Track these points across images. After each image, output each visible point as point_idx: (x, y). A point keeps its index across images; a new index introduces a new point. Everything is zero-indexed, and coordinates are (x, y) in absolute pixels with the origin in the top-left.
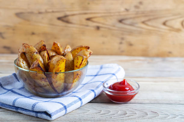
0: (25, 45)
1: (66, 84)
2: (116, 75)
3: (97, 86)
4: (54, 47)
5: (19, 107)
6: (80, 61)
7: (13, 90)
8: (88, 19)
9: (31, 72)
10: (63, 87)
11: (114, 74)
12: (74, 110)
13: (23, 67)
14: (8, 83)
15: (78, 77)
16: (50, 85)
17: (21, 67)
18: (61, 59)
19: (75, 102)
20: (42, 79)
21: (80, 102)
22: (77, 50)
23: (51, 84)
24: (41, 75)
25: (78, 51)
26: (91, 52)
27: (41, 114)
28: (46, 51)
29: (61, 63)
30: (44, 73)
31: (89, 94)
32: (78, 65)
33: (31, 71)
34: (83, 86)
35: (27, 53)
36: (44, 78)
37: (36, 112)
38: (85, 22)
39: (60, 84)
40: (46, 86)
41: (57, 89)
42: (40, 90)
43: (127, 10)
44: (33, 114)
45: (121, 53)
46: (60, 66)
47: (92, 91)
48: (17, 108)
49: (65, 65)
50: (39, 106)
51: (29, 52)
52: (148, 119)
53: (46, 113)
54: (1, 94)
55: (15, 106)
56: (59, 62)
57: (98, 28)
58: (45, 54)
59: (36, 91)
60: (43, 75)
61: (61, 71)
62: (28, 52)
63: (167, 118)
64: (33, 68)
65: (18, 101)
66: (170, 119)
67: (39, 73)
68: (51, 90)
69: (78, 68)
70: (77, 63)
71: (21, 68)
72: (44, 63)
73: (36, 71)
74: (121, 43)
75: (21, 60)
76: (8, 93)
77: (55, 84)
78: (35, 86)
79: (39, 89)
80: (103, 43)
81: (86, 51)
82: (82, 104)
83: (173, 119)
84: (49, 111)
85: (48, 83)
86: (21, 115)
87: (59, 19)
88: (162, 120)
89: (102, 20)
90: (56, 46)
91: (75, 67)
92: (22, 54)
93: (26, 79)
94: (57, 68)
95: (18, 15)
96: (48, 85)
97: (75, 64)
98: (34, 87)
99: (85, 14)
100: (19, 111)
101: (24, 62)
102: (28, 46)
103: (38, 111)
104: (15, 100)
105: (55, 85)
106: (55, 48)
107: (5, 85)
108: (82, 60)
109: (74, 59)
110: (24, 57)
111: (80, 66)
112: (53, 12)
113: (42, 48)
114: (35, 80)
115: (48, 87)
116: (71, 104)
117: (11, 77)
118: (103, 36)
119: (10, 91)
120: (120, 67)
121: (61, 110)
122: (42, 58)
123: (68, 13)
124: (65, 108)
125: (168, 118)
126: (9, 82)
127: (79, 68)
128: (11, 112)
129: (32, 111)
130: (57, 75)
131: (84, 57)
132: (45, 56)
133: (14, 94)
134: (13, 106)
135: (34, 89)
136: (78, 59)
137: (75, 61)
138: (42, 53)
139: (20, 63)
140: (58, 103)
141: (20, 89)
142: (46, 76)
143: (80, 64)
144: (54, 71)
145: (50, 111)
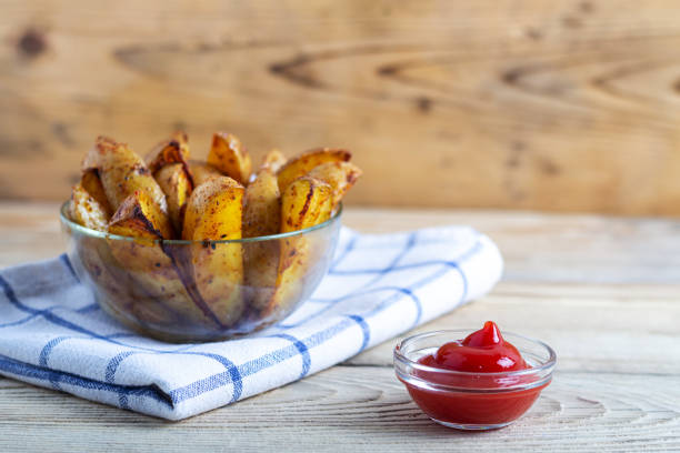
0: (102, 141)
1: (250, 290)
2: (464, 266)
3: (378, 303)
4: (217, 154)
5: (63, 369)
6: (301, 200)
7: (54, 312)
8: (388, 71)
9: (115, 243)
10: (240, 302)
11: (453, 265)
12: (274, 386)
13: (87, 223)
14: (38, 287)
15: (295, 263)
16: (186, 293)
17: (82, 223)
18: (225, 187)
19: (279, 356)
20: (157, 268)
21: (298, 358)
22: (301, 166)
23: (190, 287)
24: (152, 251)
25: (306, 168)
26: (352, 173)
27: (140, 394)
28: (179, 167)
29: (225, 207)
30: (161, 244)
31: (342, 329)
32: (295, 215)
33: (112, 237)
34: (328, 308)
35: (106, 172)
36: (163, 263)
37: (121, 386)
38: (374, 82)
39: (226, 287)
40: (173, 296)
41: (214, 308)
42: (152, 314)
43: (534, 35)
44: (111, 396)
45: (514, 201)
46: (219, 217)
47: (353, 321)
48: (57, 374)
49: (240, 213)
50: (131, 366)
51: (112, 168)
52: (557, 425)
53: (155, 391)
54: (4, 326)
55: (49, 366)
56: (217, 199)
57: (424, 105)
58: (174, 178)
59: (138, 315)
60: (157, 249)
61: (224, 236)
62: (109, 167)
63: (634, 422)
64: (117, 224)
65: (58, 350)
66: (645, 427)
67: (141, 243)
68: (196, 312)
69: (293, 228)
70: (293, 206)
71: (78, 227)
72: (168, 209)
73: (131, 236)
74: (513, 164)
75: (83, 196)
76: (32, 321)
77: (204, 288)
78: (133, 296)
79: (147, 310)
80: (447, 163)
81: (334, 168)
82: (307, 364)
83: (658, 425)
84: (164, 384)
85: (180, 284)
86: (69, 400)
87: (278, 69)
88: (610, 428)
89: (438, 75)
90: (222, 150)
91: (286, 226)
92: (88, 176)
93: (97, 267)
94: (210, 225)
95: (124, 56)
96: (180, 292)
97: (287, 213)
98: (128, 300)
99: (375, 50)
100: (64, 385)
101: (94, 205)
102: (110, 146)
103: (129, 384)
104: (49, 346)
105: (206, 292)
106: (221, 157)
107: (27, 295)
108: (309, 196)
109: (283, 194)
110: (93, 186)
111: (301, 218)
112: (253, 44)
113: (166, 153)
114: (133, 273)
115: (181, 301)
116: (261, 364)
117: (53, 267)
118: (444, 135)
119: (40, 317)
120: (484, 239)
121: (214, 382)
122: (163, 190)
123: (310, 48)
124: (235, 374)
125: (641, 420)
126: (43, 283)
127: (297, 226)
128: (35, 390)
129: (106, 384)
130: (212, 251)
131: (316, 182)
132: (174, 181)
133: (55, 326)
134: (43, 369)
135: (129, 307)
136: (294, 194)
137: (287, 201)
138: (165, 173)
139: (76, 209)
140: (210, 355)
141: (83, 311)
142: (169, 254)
143: (300, 209)
144: (199, 236)
145: (171, 384)
